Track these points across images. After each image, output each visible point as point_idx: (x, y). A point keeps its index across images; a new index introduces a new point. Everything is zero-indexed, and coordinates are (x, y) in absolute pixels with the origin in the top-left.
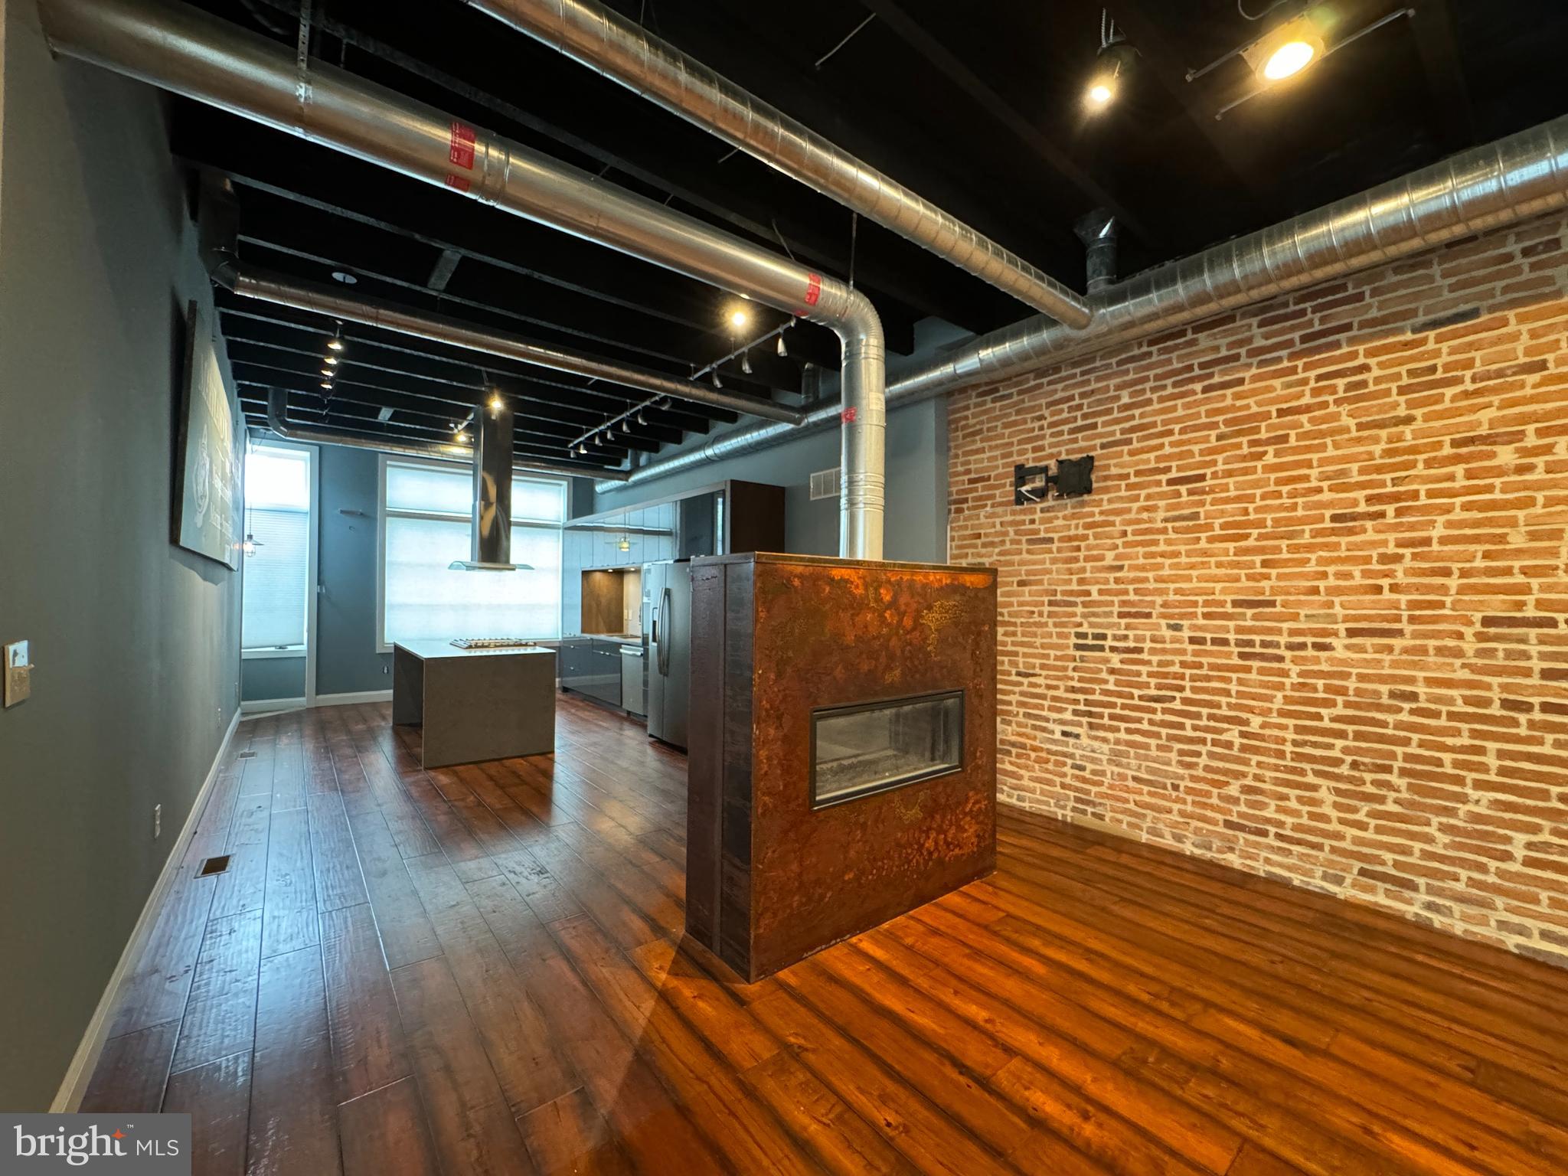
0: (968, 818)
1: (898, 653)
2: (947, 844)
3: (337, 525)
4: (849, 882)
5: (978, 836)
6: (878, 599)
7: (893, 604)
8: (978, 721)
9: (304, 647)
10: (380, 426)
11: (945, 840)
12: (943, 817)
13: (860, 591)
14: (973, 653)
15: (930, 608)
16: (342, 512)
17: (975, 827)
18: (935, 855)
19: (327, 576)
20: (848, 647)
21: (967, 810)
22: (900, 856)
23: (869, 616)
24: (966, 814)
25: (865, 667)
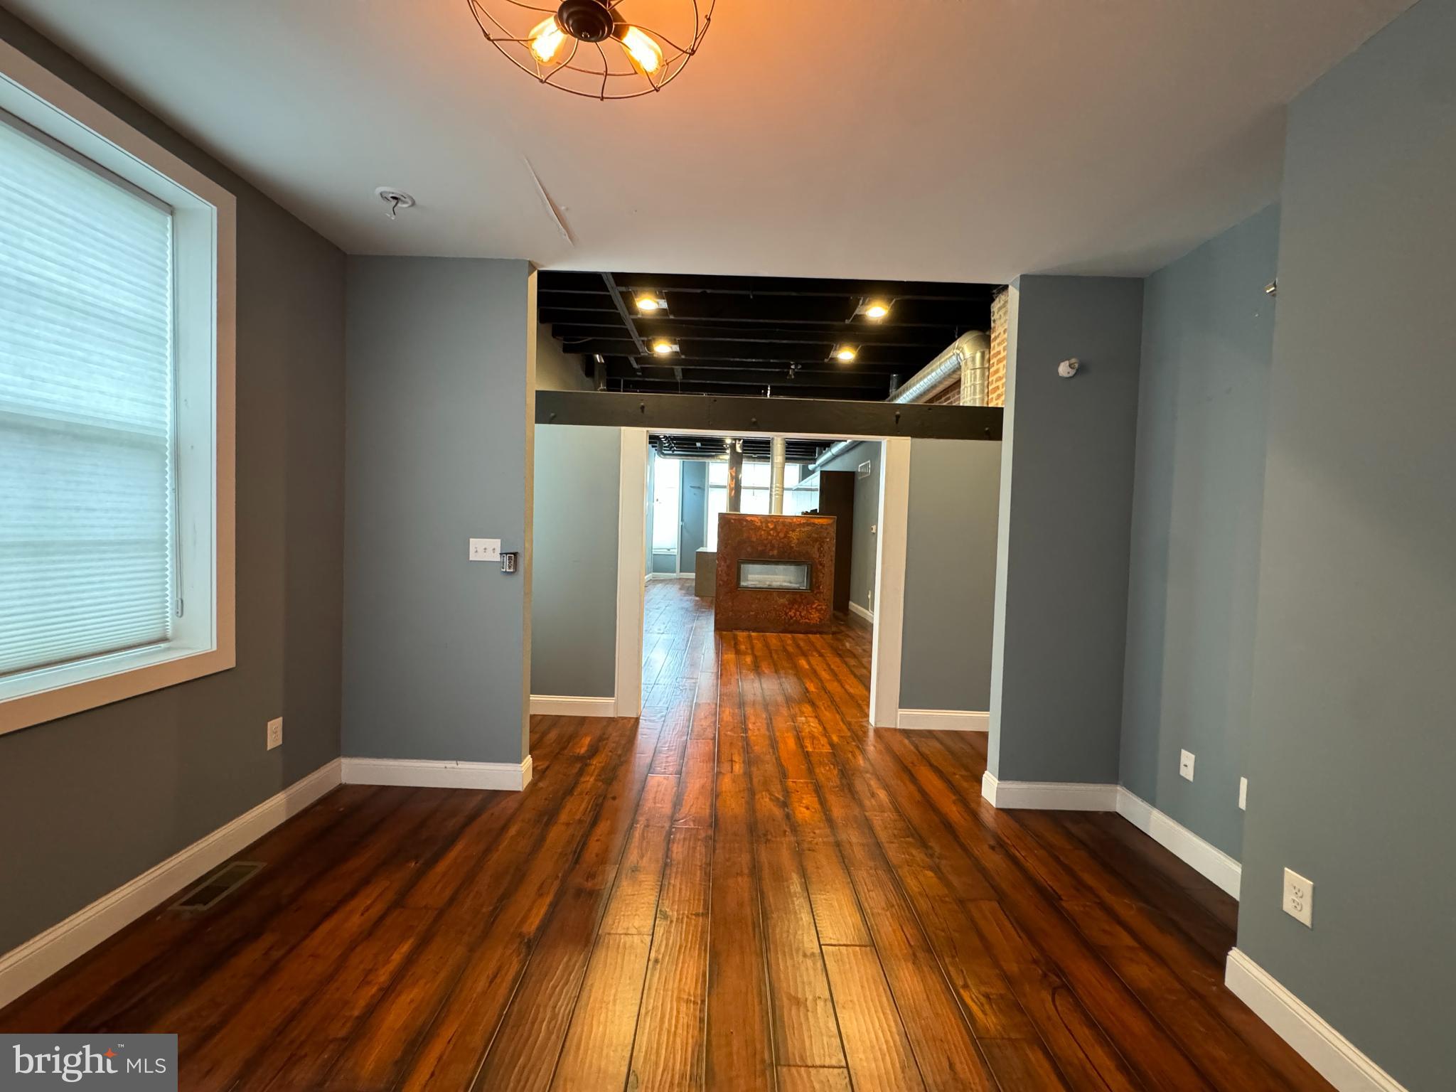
0: (814, 610)
1: (777, 546)
2: (801, 617)
3: (690, 493)
4: (752, 615)
5: (820, 619)
6: (767, 527)
7: (774, 529)
8: (821, 575)
9: (676, 551)
10: (697, 448)
11: (800, 615)
12: (800, 606)
13: (759, 524)
14: (819, 549)
15: (793, 531)
16: (691, 487)
17: (818, 615)
18: (794, 618)
19: (685, 518)
20: (753, 542)
21: (814, 606)
22: (776, 614)
23: (763, 532)
24: (812, 608)
25: (760, 548)
